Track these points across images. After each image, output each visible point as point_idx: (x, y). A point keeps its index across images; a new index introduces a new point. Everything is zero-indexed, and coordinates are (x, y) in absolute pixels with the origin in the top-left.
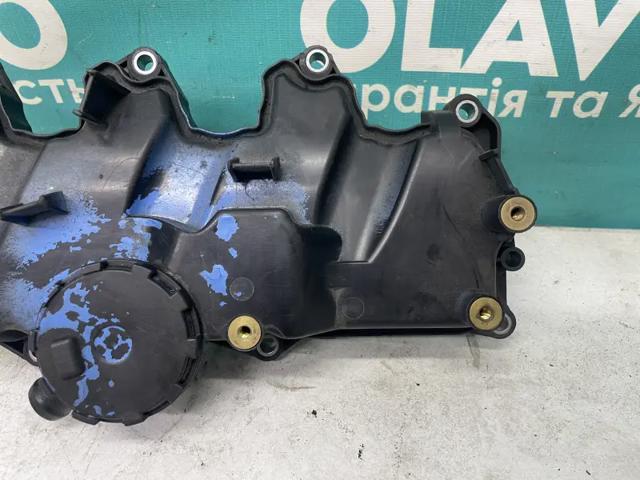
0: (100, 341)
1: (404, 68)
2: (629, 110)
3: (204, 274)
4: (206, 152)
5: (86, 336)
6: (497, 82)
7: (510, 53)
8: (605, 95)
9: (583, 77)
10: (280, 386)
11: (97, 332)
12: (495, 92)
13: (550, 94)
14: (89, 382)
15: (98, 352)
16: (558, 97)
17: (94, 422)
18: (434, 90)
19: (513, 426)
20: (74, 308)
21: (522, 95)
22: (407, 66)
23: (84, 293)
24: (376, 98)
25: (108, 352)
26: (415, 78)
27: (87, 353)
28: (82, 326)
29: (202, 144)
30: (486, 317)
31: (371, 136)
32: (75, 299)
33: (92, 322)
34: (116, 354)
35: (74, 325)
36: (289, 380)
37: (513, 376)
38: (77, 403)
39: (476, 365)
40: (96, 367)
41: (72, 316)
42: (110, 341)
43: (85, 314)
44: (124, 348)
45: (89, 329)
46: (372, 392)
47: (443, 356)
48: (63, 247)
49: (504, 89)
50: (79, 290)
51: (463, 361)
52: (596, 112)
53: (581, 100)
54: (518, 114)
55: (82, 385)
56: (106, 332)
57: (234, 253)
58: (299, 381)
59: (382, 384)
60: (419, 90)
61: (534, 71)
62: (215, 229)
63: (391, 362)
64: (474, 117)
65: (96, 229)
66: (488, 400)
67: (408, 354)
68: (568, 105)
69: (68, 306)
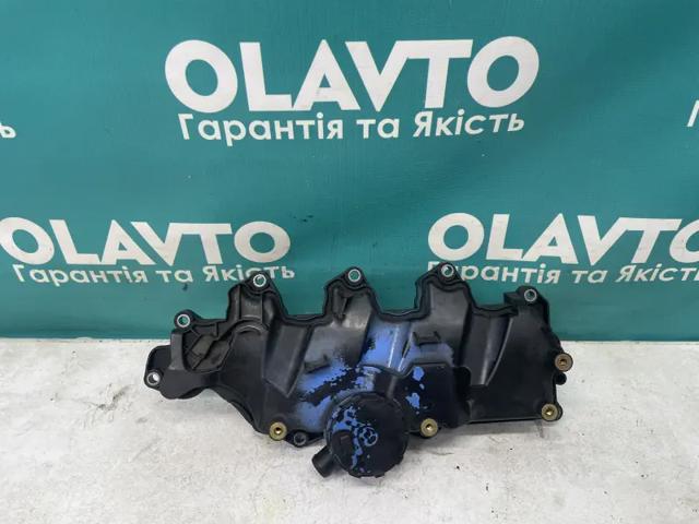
0: (361, 435)
1: (488, 258)
2: (622, 278)
3: (408, 398)
4: (391, 325)
5: (355, 433)
6: (543, 266)
7: (551, 252)
8: (606, 272)
9: (593, 264)
10: (434, 453)
11: (360, 431)
12: (542, 271)
13: (574, 272)
14: (358, 457)
15: (361, 440)
16: (579, 274)
17: (359, 477)
18: (506, 269)
19: (565, 470)
20: (350, 419)
21: (558, 272)
22: (490, 256)
23: (354, 411)
24: (470, 273)
25: (366, 441)
26: (495, 263)
27: (356, 441)
28: (353, 427)
29: (389, 321)
30: (549, 413)
31: (480, 312)
32: (349, 414)
33: (358, 425)
34: (370, 442)
35: (349, 428)
36: (439, 450)
37: (563, 442)
38: (352, 467)
39: (542, 436)
40: (360, 449)
41: (348, 423)
42: (367, 435)
43: (355, 423)
44: (373, 438)
45: (356, 430)
46: (486, 454)
47: (522, 432)
48: (327, 383)
49: (547, 270)
50: (351, 410)
51: (534, 434)
52: (601, 280)
53: (591, 275)
54: (556, 282)
55: (354, 458)
56: (365, 431)
57: (422, 386)
58: (446, 450)
59: (491, 450)
60: (496, 269)
61: (564, 261)
62: (412, 374)
63: (494, 436)
64: (534, 299)
65: (344, 374)
66: (550, 456)
67: (502, 431)
68: (584, 277)
69: (346, 418)
